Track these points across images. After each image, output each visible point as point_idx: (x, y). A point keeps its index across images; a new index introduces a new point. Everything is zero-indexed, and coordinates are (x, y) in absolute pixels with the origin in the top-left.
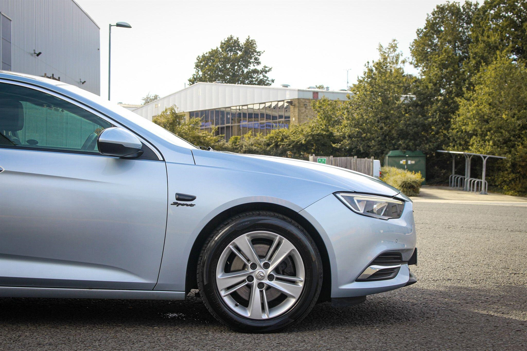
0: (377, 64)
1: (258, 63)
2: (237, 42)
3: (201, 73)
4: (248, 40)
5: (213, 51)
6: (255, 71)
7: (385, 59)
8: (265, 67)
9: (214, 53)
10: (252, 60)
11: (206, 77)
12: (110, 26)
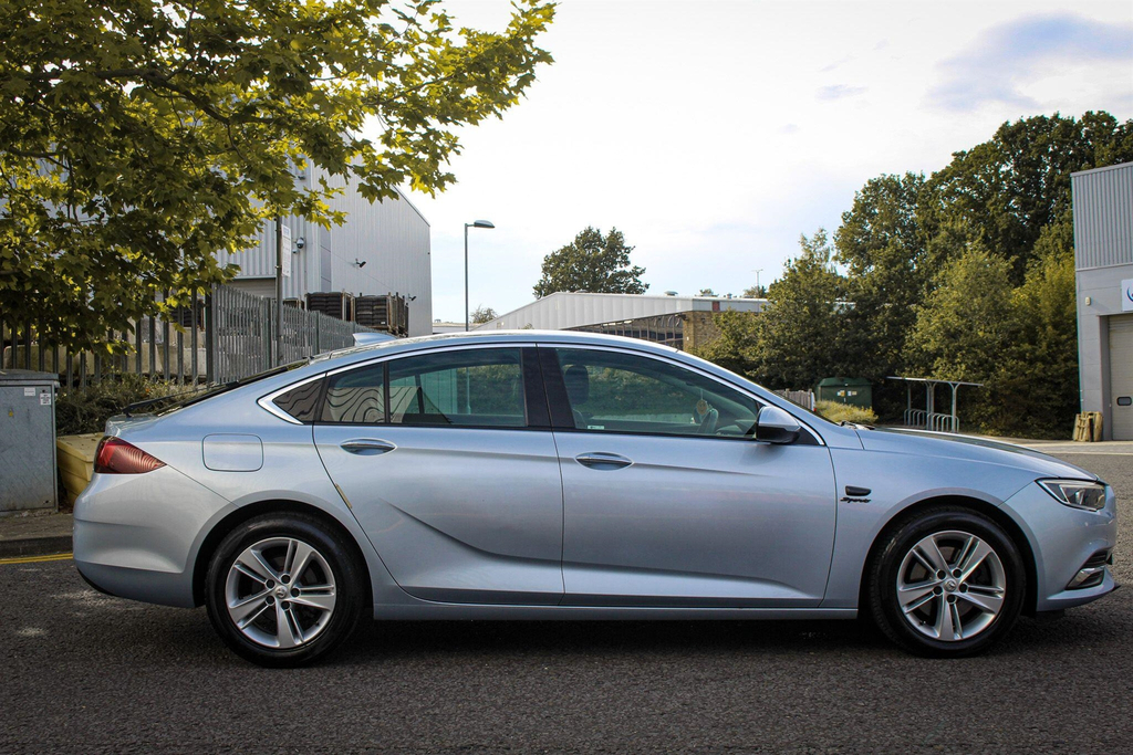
0: (801, 261)
1: (627, 263)
2: (597, 236)
3: (550, 278)
4: (613, 232)
5: (566, 248)
6: (624, 274)
7: (812, 255)
8: (636, 268)
9: (567, 251)
10: (619, 259)
11: (557, 284)
12: (467, 226)
